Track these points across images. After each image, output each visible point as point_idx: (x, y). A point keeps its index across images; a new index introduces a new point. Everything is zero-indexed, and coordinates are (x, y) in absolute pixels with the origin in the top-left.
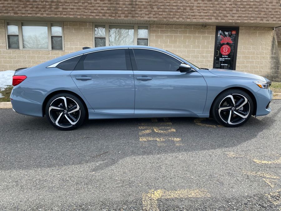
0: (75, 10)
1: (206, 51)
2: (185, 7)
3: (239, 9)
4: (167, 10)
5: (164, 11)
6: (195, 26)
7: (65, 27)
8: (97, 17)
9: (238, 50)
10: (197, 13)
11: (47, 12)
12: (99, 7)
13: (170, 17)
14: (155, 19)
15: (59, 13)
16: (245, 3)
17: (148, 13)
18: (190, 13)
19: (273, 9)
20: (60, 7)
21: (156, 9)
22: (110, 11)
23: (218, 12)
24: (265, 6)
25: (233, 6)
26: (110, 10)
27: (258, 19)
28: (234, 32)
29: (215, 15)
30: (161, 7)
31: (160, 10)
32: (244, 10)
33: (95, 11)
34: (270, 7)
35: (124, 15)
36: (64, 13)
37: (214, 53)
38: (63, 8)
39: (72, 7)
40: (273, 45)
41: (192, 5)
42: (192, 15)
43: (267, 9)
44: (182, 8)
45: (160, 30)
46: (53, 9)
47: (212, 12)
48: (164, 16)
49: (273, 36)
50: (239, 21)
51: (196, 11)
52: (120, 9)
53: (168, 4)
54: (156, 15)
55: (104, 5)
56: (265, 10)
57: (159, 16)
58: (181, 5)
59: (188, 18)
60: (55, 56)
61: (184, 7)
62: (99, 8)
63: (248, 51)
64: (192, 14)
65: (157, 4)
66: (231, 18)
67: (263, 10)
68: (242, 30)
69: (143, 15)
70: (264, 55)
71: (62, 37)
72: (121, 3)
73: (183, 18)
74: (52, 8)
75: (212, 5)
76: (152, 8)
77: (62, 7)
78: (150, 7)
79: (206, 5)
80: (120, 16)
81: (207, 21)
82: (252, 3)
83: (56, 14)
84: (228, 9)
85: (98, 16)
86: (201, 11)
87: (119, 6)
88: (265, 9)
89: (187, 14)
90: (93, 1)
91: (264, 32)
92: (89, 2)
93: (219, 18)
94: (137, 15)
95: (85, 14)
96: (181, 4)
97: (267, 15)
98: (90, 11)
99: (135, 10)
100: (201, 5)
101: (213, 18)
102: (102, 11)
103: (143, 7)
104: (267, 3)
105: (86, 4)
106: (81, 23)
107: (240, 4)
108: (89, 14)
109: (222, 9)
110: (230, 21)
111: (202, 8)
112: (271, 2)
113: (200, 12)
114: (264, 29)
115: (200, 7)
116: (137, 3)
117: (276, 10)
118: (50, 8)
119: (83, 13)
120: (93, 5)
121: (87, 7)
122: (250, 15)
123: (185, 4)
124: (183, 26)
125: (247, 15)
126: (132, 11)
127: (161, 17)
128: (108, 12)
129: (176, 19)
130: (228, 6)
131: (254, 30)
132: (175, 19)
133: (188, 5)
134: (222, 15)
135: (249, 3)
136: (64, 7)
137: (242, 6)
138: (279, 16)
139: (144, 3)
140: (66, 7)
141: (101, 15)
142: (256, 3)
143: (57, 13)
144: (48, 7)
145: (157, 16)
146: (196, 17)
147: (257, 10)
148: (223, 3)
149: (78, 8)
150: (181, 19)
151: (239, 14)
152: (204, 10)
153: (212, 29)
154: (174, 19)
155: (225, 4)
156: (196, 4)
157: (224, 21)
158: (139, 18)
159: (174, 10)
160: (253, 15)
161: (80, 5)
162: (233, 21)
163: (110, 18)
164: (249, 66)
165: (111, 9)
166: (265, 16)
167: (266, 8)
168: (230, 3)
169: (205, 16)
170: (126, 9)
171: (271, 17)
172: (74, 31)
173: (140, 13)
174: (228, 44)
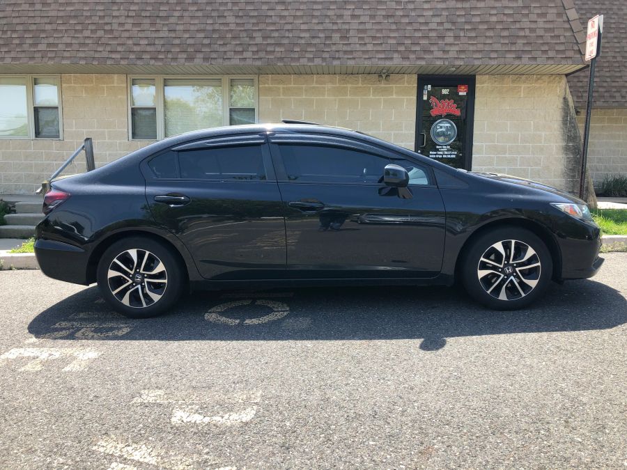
0: (76, 47)
1: (394, 134)
2: (328, 34)
3: (462, 34)
4: (285, 41)
5: (280, 45)
6: (365, 75)
7: (64, 85)
8: (122, 62)
9: (476, 132)
10: (358, 46)
11: (13, 54)
12: (129, 38)
13: (292, 56)
14: (258, 63)
15: (39, 55)
16: (478, 19)
17: (241, 49)
18: (340, 47)
19: (546, 30)
20: (43, 41)
21: (259, 40)
22: (152, 46)
23: (408, 42)
24: (527, 25)
25: (447, 26)
26: (154, 44)
27: (508, 56)
28: (463, 87)
29: (402, 48)
30: (273, 35)
31: (269, 41)
32: (473, 34)
33: (119, 49)
34: (541, 25)
35: (185, 56)
36: (49, 55)
37: (414, 139)
38: (49, 45)
39: (69, 41)
40: (563, 118)
41: (346, 27)
42: (345, 52)
43: (532, 30)
44: (321, 35)
45: (283, 88)
46: (26, 47)
47: (394, 41)
48: (279, 55)
49: (563, 96)
50: (462, 63)
51: (356, 40)
52: (177, 41)
53: (289, 27)
54: (260, 53)
55: (140, 35)
56: (527, 33)
57: (266, 54)
58: (320, 27)
59: (334, 58)
60: (42, 153)
61: (326, 31)
62: (130, 42)
63: (500, 132)
64: (345, 48)
65: (262, 26)
66: (440, 54)
67: (522, 33)
68: (483, 83)
69: (229, 55)
70: (541, 143)
71: (57, 108)
72: (181, 28)
73: (324, 59)
74: (24, 45)
75: (394, 27)
76: (252, 38)
77: (46, 41)
78: (245, 35)
79: (379, 27)
80: (174, 59)
81: (382, 63)
82: (494, 19)
83: (33, 58)
84: (433, 34)
85: (126, 60)
86: (367, 41)
87: (174, 35)
88: (527, 31)
89: (334, 48)
90: (115, 27)
91: (540, 88)
92: (107, 27)
93: (412, 56)
94: (214, 55)
95: (97, 55)
96: (320, 25)
97: (533, 44)
98: (108, 48)
99: (210, 44)
100: (368, 26)
101: (396, 55)
102: (136, 49)
103: (229, 35)
104: (534, 17)
105: (100, 33)
106: (99, 75)
107: (463, 20)
108: (105, 55)
109: (419, 34)
110: (439, 63)
111: (369, 34)
112: (543, 15)
113: (365, 44)
114: (538, 79)
115: (364, 31)
116: (217, 27)
117: (556, 33)
118: (20, 45)
119: (92, 53)
120: (116, 34)
121: (103, 41)
122: (487, 48)
123: (330, 26)
124: (337, 76)
125: (480, 47)
126: (203, 45)
127: (273, 57)
128: (149, 49)
129: (306, 60)
130: (433, 26)
131: (513, 81)
132: (304, 61)
133: (335, 27)
134: (418, 48)
135: (487, 18)
136: (51, 40)
137: (467, 27)
138: (562, 48)
139: (232, 27)
140: (56, 42)
141: (132, 56)
142: (505, 19)
143: (36, 56)
144: (17, 41)
145: (262, 54)
146: (355, 55)
147: (505, 33)
148: (421, 20)
149: (82, 42)
150: (318, 61)
151: (461, 45)
152: (374, 38)
153: (409, 82)
154: (301, 60)
155: (427, 23)
156: (355, 25)
157: (423, 63)
158: (220, 61)
159: (303, 41)
160: (497, 47)
161: (86, 35)
162: (447, 63)
163: (152, 62)
164: (505, 169)
165: (157, 42)
166: (526, 49)
167: (529, 28)
168: (438, 20)
169: (377, 52)
170: (191, 41)
171: (543, 49)
172: (84, 95)
173: (222, 49)
174: (449, 117)
